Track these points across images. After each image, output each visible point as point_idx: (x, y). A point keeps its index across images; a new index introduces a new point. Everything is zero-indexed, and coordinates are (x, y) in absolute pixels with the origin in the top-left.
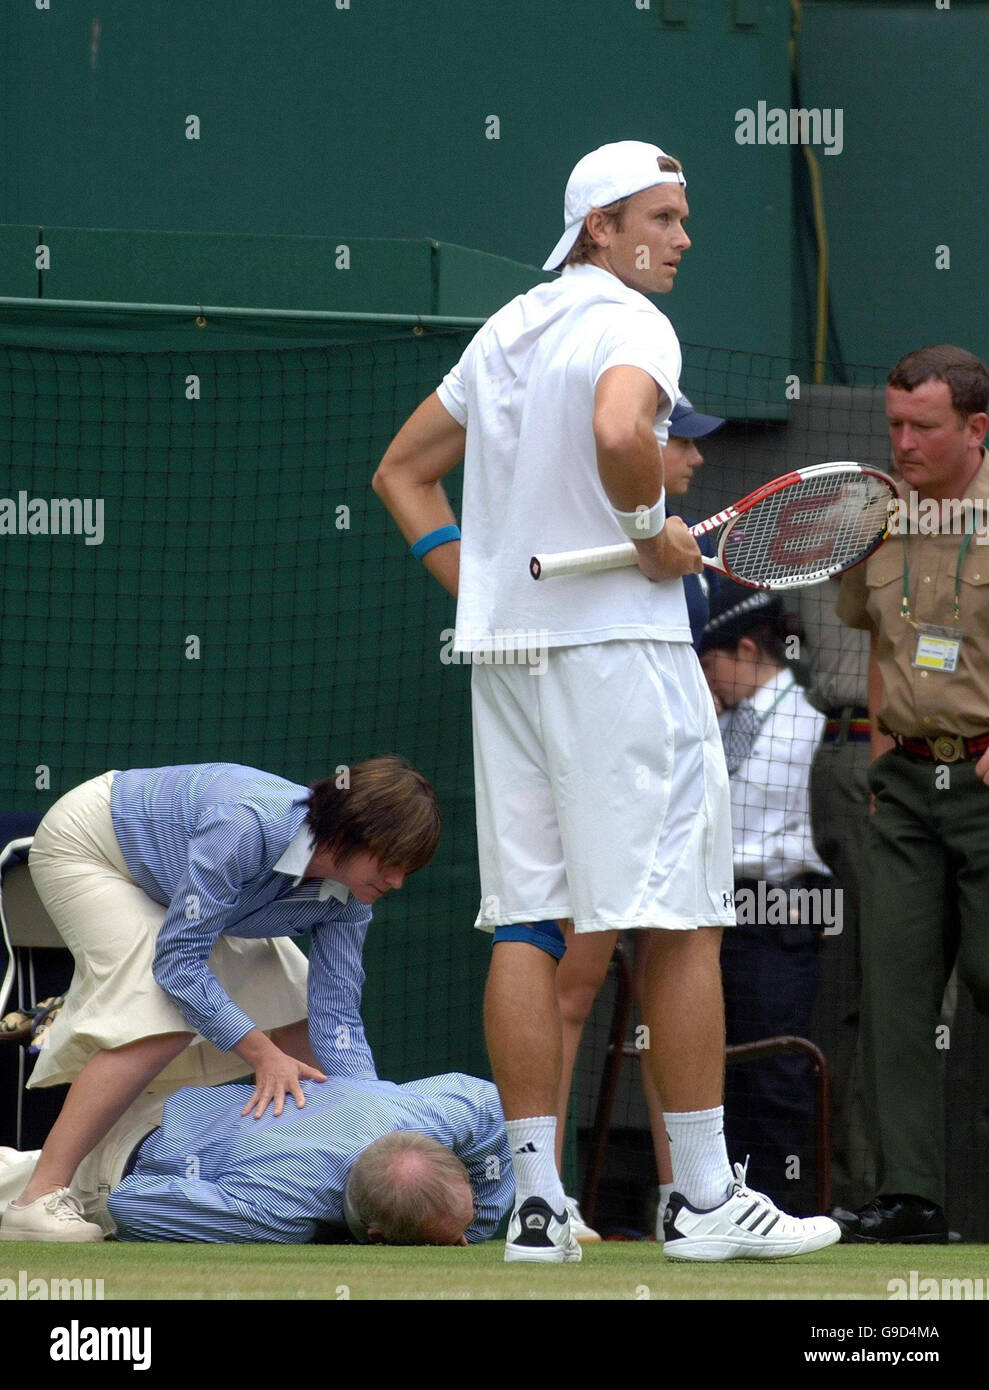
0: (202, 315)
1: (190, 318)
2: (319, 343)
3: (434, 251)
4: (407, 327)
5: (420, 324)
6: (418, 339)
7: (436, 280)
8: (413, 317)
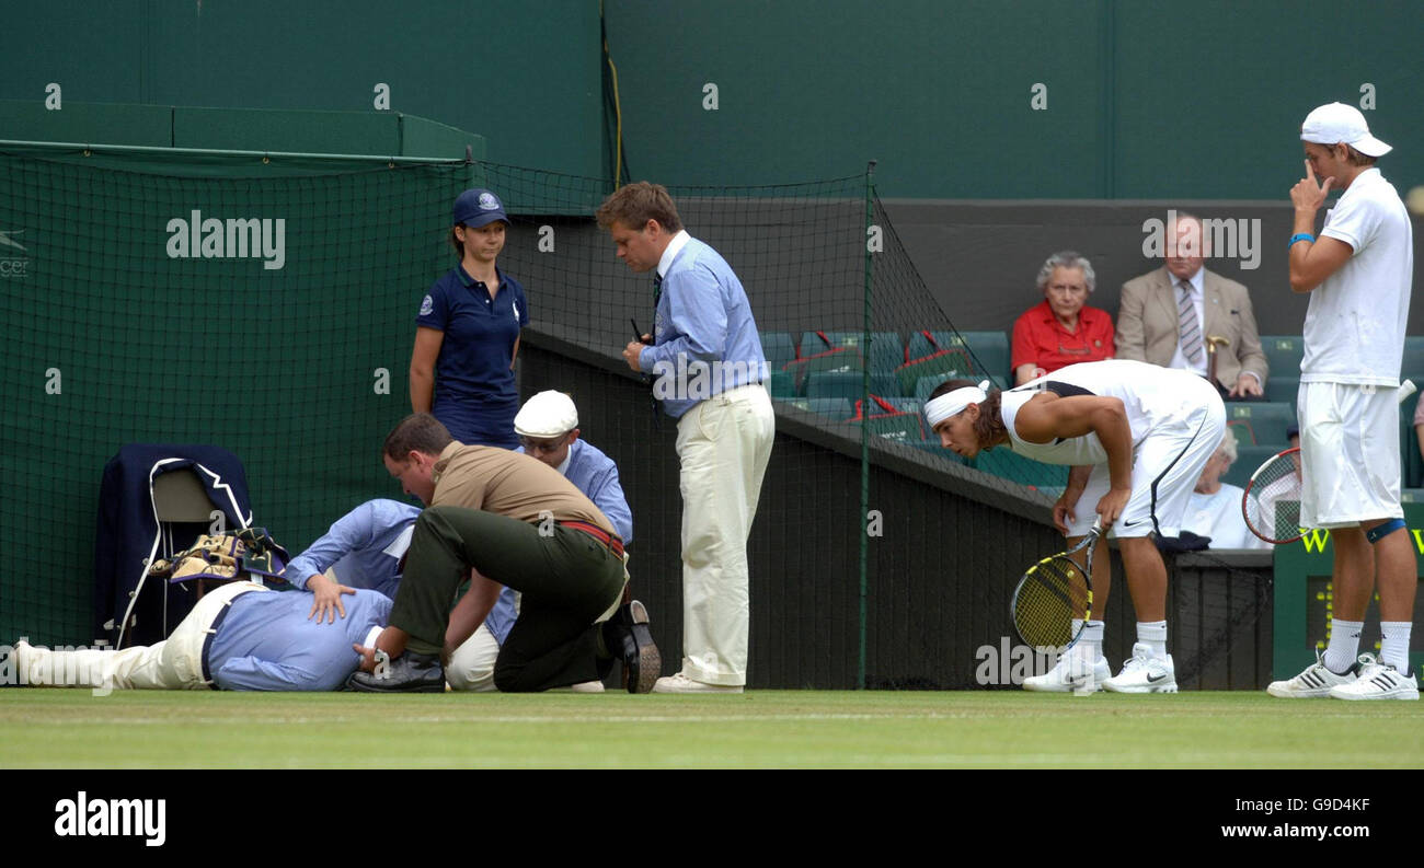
0: (267, 157)
1: (260, 158)
2: (334, 172)
3: (400, 119)
4: (385, 163)
5: (392, 161)
6: (392, 170)
7: (401, 136)
8: (389, 157)
